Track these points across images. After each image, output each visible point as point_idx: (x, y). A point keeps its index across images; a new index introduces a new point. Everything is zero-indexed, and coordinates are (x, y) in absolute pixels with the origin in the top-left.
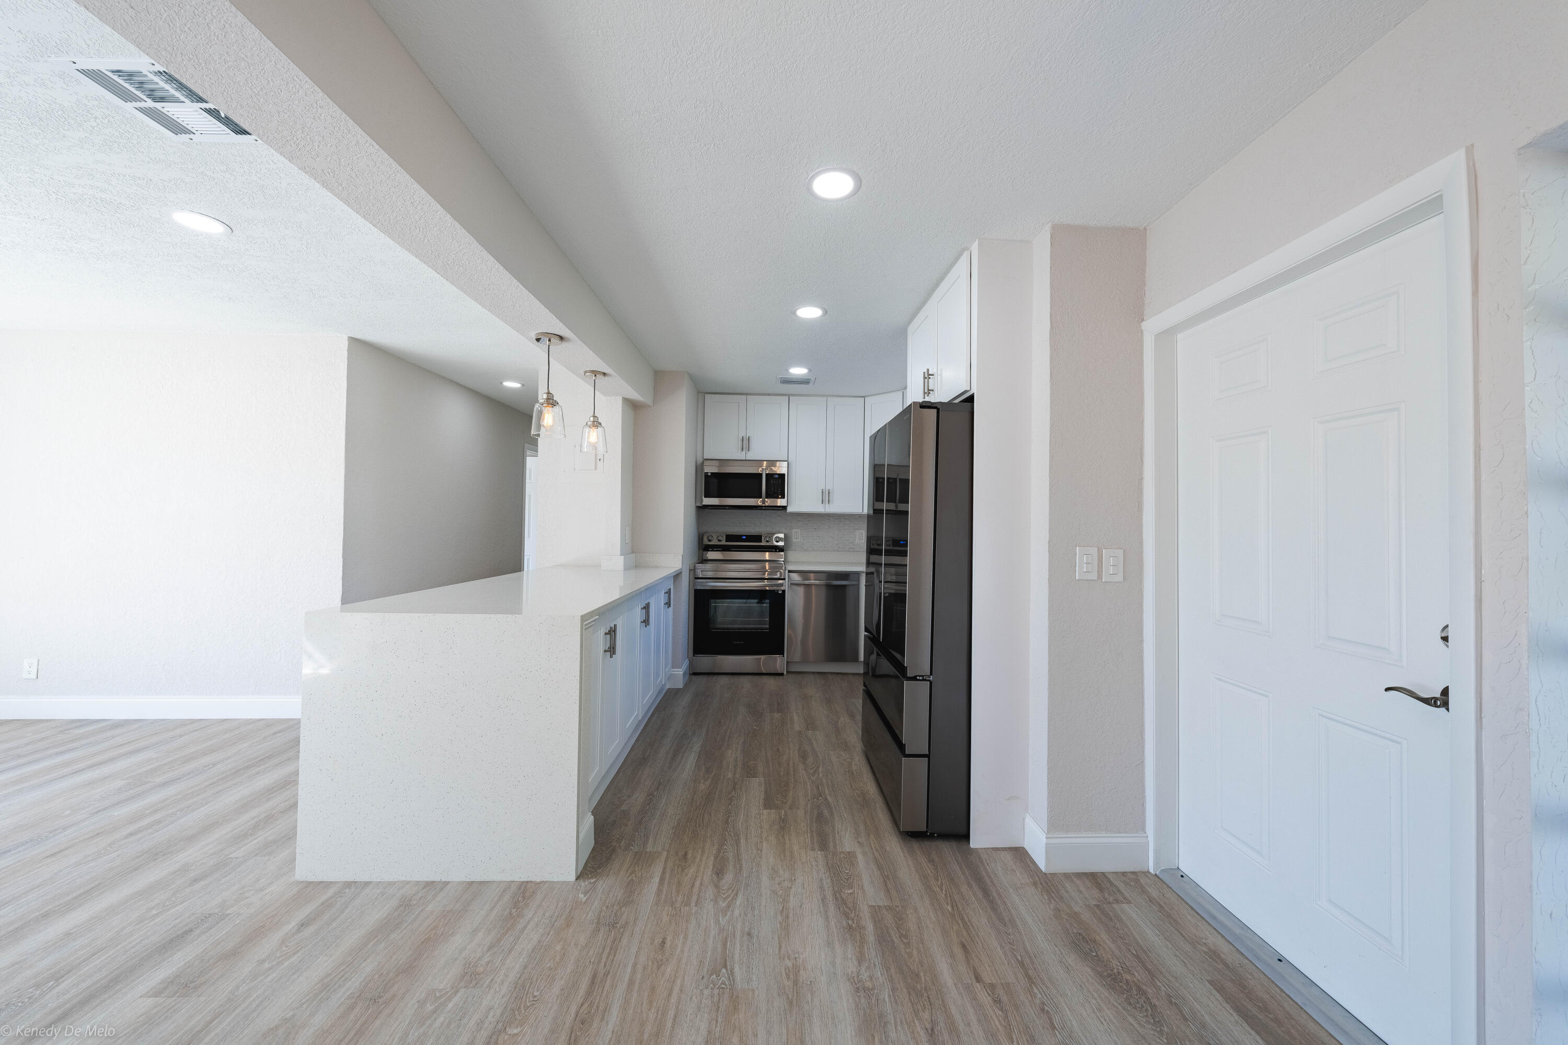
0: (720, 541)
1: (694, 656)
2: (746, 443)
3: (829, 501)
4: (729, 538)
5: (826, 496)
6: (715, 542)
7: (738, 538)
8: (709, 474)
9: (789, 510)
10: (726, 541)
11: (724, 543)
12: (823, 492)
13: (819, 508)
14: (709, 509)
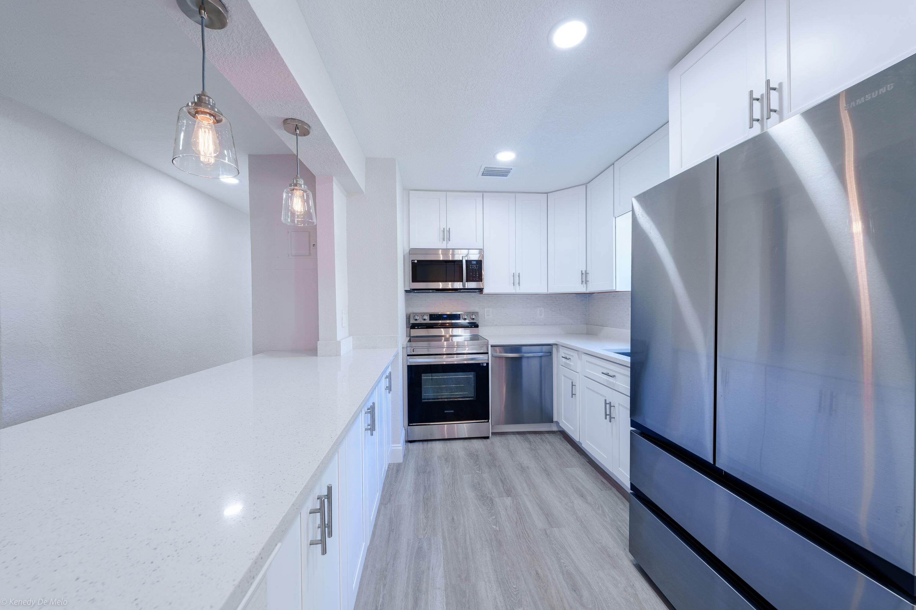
0: (425, 319)
1: (409, 425)
2: (446, 234)
3: (519, 283)
4: (433, 317)
5: (516, 279)
6: (420, 321)
7: (440, 317)
8: (416, 261)
9: (485, 291)
10: (430, 320)
11: (428, 321)
12: (513, 276)
13: (509, 289)
14: (415, 293)
